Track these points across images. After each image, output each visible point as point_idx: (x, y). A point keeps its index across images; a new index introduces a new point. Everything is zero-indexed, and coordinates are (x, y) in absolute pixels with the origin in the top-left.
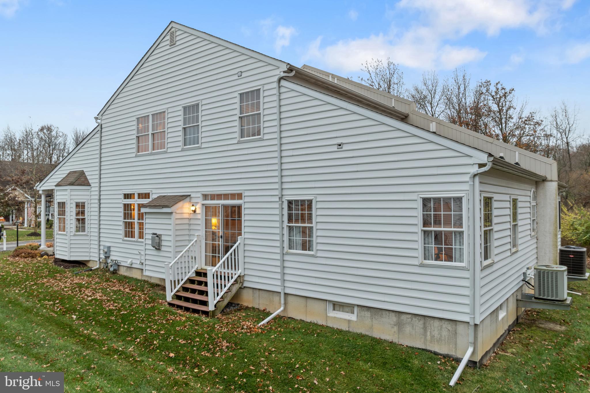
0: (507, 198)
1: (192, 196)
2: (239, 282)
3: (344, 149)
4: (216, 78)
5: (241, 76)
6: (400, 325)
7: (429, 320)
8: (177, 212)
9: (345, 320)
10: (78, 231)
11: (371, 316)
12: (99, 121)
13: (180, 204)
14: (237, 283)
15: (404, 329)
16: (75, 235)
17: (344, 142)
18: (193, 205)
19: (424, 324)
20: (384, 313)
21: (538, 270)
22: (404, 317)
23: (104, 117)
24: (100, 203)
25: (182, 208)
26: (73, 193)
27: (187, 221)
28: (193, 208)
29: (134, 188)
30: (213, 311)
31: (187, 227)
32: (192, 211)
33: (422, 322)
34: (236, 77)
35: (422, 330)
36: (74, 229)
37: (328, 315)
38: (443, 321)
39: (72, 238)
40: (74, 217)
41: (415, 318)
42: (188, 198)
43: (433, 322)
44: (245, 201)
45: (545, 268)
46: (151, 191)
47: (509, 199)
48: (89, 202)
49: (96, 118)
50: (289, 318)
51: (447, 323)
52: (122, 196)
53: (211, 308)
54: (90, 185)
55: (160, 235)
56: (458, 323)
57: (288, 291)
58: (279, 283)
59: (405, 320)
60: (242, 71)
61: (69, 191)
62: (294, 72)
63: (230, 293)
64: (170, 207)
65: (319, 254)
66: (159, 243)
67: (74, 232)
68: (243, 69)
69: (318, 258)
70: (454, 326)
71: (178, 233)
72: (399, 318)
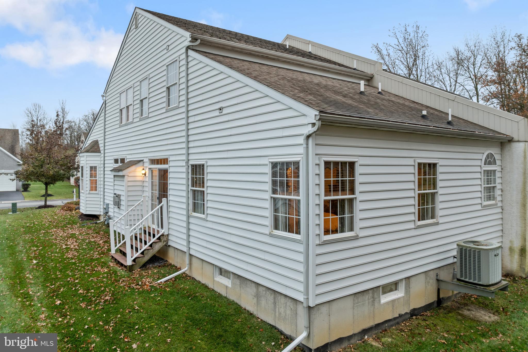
0: (411, 162)
1: (144, 161)
2: (163, 241)
3: (224, 113)
4: (155, 54)
5: (168, 49)
6: (257, 296)
7: (278, 295)
8: (130, 175)
9: (224, 285)
10: (91, 190)
11: (240, 284)
12: (104, 98)
13: (132, 168)
14: (161, 241)
15: (261, 302)
16: (89, 194)
17: (223, 106)
18: (143, 169)
19: (274, 298)
20: (248, 282)
21: (460, 247)
22: (261, 289)
23: (107, 94)
24: (104, 167)
25: (134, 171)
26: (88, 159)
27: (140, 184)
28: (143, 172)
29: (119, 154)
30: (130, 266)
31: (140, 188)
32: (143, 174)
33: (272, 296)
34: (165, 51)
35: (273, 305)
36: (88, 189)
37: (215, 279)
38: (287, 299)
39: (88, 196)
40: (89, 178)
41: (268, 291)
42: (141, 163)
43: (280, 297)
44: (170, 165)
45: (472, 245)
46: (126, 157)
47: (413, 164)
48: (100, 166)
49: (103, 96)
50: (193, 278)
51: (290, 300)
52: (113, 161)
53: (129, 262)
54: (100, 152)
55: (119, 195)
56: (298, 302)
57: (192, 252)
58: (185, 243)
59: (261, 292)
60: (169, 45)
61: (85, 157)
62: (199, 41)
63: (152, 250)
64: (121, 171)
65: (209, 218)
66: (119, 202)
67: (89, 190)
68: (169, 43)
69: (208, 222)
70: (295, 306)
71: (130, 194)
72: (257, 289)
